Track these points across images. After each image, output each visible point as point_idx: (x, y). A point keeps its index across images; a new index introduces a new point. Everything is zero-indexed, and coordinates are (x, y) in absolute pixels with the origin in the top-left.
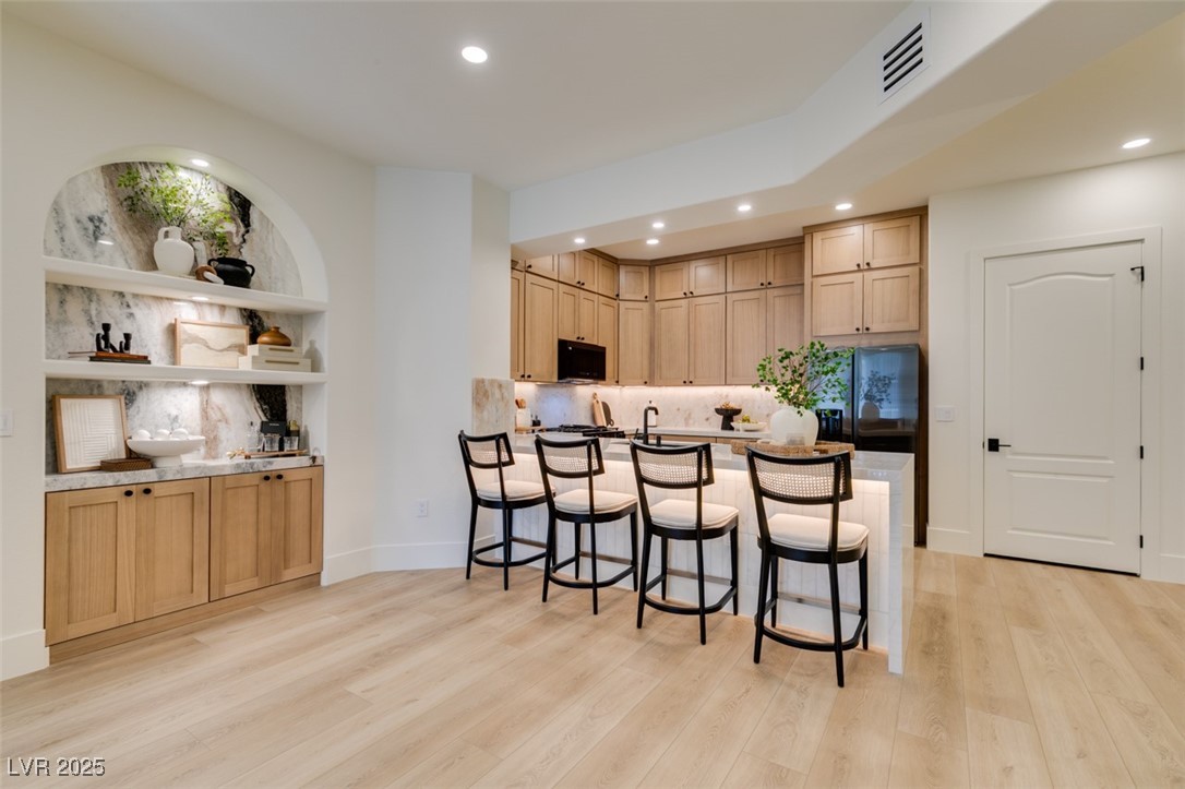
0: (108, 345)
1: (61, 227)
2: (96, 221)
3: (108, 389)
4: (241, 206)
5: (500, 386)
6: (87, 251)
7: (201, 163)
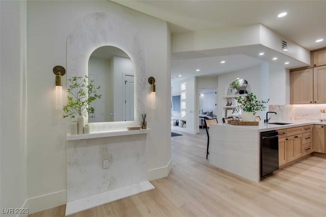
0: (229, 103)
1: (229, 91)
2: (231, 90)
3: (233, 109)
4: (246, 82)
5: (279, 106)
6: (231, 94)
7: (238, 79)
